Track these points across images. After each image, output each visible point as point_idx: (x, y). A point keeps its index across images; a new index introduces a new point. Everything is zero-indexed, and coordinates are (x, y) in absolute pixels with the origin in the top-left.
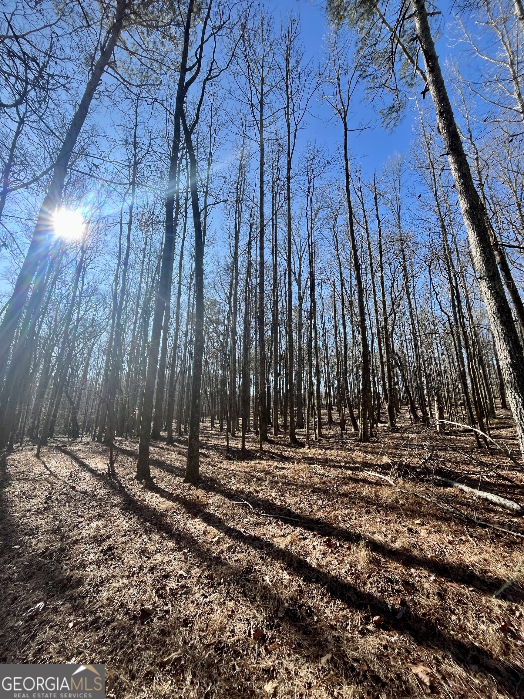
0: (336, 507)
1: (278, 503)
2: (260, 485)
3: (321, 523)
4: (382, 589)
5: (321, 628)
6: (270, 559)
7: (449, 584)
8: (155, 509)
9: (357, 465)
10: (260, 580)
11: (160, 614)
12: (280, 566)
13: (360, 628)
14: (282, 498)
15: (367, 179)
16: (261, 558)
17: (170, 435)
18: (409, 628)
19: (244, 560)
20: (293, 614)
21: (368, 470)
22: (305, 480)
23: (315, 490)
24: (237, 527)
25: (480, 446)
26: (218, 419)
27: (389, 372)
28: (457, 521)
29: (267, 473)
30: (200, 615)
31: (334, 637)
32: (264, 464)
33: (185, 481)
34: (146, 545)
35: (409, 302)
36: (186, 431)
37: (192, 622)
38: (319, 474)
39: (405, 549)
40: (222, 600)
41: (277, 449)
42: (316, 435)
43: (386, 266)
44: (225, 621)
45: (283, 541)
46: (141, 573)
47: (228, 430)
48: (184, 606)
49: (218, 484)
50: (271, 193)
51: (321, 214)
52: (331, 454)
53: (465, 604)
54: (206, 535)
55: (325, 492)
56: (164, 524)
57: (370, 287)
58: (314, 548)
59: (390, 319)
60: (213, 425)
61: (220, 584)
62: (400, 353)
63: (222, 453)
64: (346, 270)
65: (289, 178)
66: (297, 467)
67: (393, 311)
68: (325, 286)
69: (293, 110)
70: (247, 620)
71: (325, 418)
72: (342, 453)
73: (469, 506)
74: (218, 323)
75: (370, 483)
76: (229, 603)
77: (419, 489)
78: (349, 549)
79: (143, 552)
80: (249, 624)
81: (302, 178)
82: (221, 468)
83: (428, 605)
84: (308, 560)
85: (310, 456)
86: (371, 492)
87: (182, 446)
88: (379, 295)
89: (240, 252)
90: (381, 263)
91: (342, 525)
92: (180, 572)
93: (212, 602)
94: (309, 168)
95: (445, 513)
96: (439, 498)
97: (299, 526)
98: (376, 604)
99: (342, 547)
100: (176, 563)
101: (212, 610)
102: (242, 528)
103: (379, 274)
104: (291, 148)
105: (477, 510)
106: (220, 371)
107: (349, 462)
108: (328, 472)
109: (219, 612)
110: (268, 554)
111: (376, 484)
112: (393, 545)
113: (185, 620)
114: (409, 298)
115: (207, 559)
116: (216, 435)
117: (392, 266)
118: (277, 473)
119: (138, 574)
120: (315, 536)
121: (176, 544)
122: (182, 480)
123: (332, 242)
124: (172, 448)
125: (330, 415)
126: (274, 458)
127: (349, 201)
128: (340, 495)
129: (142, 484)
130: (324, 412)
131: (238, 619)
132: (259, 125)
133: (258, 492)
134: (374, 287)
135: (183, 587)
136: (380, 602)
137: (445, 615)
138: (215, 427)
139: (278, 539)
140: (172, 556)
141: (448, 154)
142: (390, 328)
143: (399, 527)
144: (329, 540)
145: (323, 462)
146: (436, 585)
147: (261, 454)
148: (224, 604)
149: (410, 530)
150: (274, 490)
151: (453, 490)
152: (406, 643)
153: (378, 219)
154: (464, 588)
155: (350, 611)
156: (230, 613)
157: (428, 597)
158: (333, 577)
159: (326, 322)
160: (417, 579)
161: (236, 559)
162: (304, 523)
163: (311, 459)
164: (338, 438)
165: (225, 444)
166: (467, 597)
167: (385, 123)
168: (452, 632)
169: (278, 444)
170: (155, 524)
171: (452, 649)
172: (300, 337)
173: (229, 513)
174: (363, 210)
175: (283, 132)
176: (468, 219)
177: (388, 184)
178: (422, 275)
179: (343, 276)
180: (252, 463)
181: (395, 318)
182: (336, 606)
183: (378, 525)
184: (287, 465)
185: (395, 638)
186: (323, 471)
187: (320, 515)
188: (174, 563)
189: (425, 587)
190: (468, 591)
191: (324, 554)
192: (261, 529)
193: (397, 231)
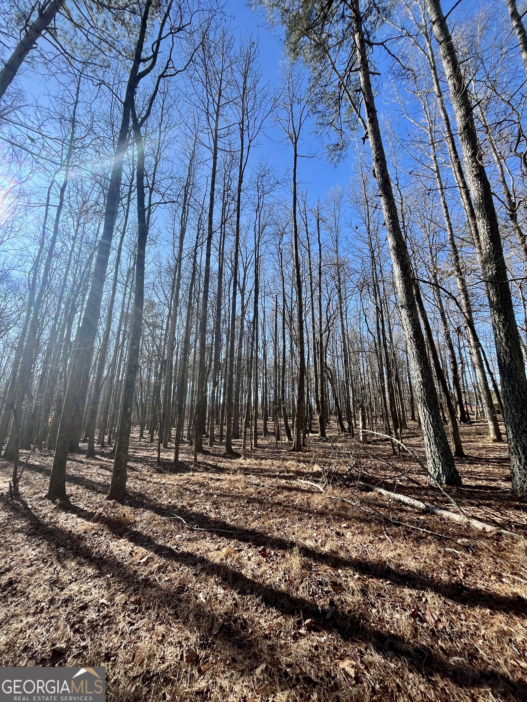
0: (271, 516)
1: (213, 515)
2: (194, 498)
3: (256, 533)
4: (313, 592)
5: (255, 639)
6: (204, 575)
7: (371, 580)
8: (70, 532)
9: (291, 474)
10: (193, 599)
11: (75, 651)
12: (215, 581)
13: (293, 633)
14: (217, 510)
15: (312, 205)
16: (194, 575)
17: (91, 447)
18: (336, 626)
19: (176, 579)
20: (228, 629)
21: (301, 479)
22: (241, 491)
23: (250, 501)
24: (168, 545)
25: (395, 453)
26: (147, 429)
27: (322, 385)
28: (377, 522)
29: (202, 485)
30: (125, 646)
31: (269, 646)
32: (199, 476)
33: (108, 498)
34: (58, 574)
35: (342, 321)
36: (109, 442)
37: (116, 655)
38: (255, 484)
39: (333, 551)
40: (151, 625)
41: (212, 460)
42: (252, 445)
43: (323, 286)
44: (155, 647)
45: (218, 555)
46: (52, 607)
47: (160, 441)
48: (105, 639)
49: (147, 499)
50: (221, 201)
51: (268, 229)
52: (266, 464)
53: (383, 597)
54: (132, 556)
55: (261, 502)
56: (81, 548)
57: (309, 305)
58: (249, 559)
59: (324, 336)
60: (141, 436)
61: (148, 608)
62: (331, 367)
63: (152, 466)
64: (288, 286)
65: (239, 191)
66: (233, 478)
67: (328, 329)
68: (268, 298)
69: (248, 126)
70: (179, 642)
71: (261, 428)
72: (277, 463)
73: (387, 508)
74: (155, 326)
75: (303, 491)
76: (159, 627)
77: (346, 494)
78: (284, 556)
79: (54, 583)
80: (181, 646)
81: (252, 192)
82: (150, 482)
83: (352, 602)
84: (243, 572)
85: (245, 466)
86: (303, 500)
87: (105, 459)
88: (316, 312)
89: (184, 255)
90: (320, 284)
91: (276, 534)
92: (101, 601)
93: (139, 629)
94: (259, 184)
95: (367, 515)
96: (362, 502)
97: (234, 538)
98: (308, 608)
99: (277, 555)
100: (97, 591)
101: (139, 638)
102: (174, 545)
103: (317, 293)
104: (244, 162)
105: (393, 511)
106: (153, 378)
107: (283, 472)
108: (263, 482)
109: (147, 639)
110: (202, 570)
111: (308, 491)
112: (322, 549)
113: (106, 655)
114: (342, 318)
115: (133, 582)
116: (146, 446)
117: (329, 287)
118: (212, 485)
119: (48, 609)
120: (250, 547)
121: (96, 569)
122: (105, 496)
123: (276, 257)
124: (93, 462)
125: (265, 424)
126: (209, 469)
127: (295, 222)
128: (275, 504)
129: (55, 503)
130: (260, 422)
131: (169, 643)
132: (214, 134)
133: (191, 506)
134: (313, 304)
135: (104, 617)
136: (311, 605)
137: (367, 609)
138: (144, 438)
139: (212, 553)
140: (91, 584)
141: (381, 196)
142: (324, 344)
143: (328, 531)
144: (264, 550)
145: (259, 472)
146: (359, 583)
147: (195, 466)
148: (153, 629)
149: (338, 534)
150: (208, 503)
151: (373, 494)
152: (334, 641)
153: (319, 242)
154: (382, 583)
155: (284, 618)
156: (160, 638)
157: (353, 595)
158: (267, 586)
159: (267, 334)
160: (344, 579)
161: (167, 579)
162: (239, 534)
163: (246, 469)
164: (273, 448)
165: (156, 456)
166: (385, 591)
167: (330, 158)
168: (373, 625)
169: (213, 455)
170: (71, 549)
171: (373, 639)
172: (240, 347)
173: (160, 530)
174: (307, 232)
175: (237, 146)
176: (394, 254)
177: (329, 212)
178: (354, 298)
179: (286, 291)
180: (185, 476)
181: (329, 335)
182: (270, 615)
183: (310, 531)
184: (222, 476)
185: (325, 638)
186: (258, 481)
187: (255, 525)
188: (94, 591)
189: (350, 585)
190: (386, 585)
191: (259, 564)
192: (195, 544)
193: (335, 255)
